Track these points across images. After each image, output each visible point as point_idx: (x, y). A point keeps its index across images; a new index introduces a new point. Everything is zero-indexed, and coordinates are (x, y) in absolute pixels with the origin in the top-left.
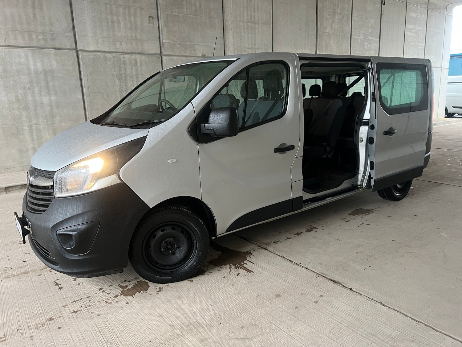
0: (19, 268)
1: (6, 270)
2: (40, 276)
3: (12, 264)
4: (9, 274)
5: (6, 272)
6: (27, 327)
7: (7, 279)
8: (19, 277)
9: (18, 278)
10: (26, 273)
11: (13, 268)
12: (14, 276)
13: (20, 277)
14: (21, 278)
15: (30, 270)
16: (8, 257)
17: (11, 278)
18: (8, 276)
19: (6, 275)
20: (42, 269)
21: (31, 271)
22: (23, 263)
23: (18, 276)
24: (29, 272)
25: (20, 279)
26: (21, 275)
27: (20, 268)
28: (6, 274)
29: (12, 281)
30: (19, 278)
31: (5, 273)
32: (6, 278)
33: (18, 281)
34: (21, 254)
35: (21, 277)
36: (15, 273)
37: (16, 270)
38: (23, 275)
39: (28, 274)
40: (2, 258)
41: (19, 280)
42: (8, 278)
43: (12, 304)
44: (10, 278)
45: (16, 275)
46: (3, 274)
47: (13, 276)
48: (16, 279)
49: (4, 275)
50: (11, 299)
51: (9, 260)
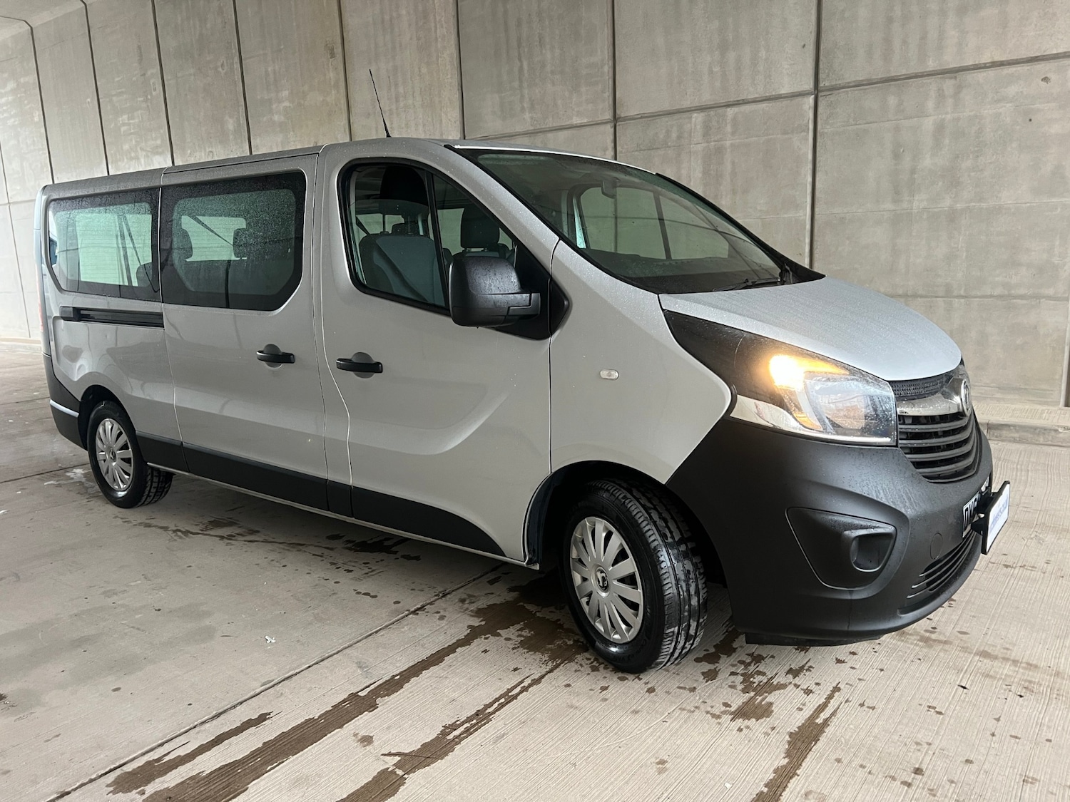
0: (991, 677)
1: (1024, 690)
2: (964, 630)
3: (999, 701)
4: (1023, 674)
5: (1027, 684)
6: (1046, 574)
7: (1034, 662)
8: (1006, 654)
9: (1009, 652)
10: (984, 654)
11: (1004, 686)
12: (1015, 662)
13: (1005, 651)
14: (1004, 649)
15: (972, 655)
16: (993, 735)
17: (1024, 661)
18: (1030, 669)
19: (1031, 675)
20: (945, 642)
21: (970, 653)
22: (971, 685)
23: (1007, 656)
24: (976, 654)
25: (1008, 646)
26: (1000, 655)
27: (988, 676)
28: (1029, 678)
29: (1028, 652)
30: (1007, 649)
31: (1030, 682)
32: (1036, 667)
33: (1015, 645)
35: (1002, 650)
36: (1007, 669)
37: (1002, 674)
38: (996, 653)
39: (982, 649)
40: (1013, 740)
41: (1011, 648)
42: (1031, 665)
44: (1027, 663)
45: (1010, 662)
46: (1037, 680)
47: (1018, 661)
48: (1017, 653)
49: (1035, 676)
51: (998, 720)
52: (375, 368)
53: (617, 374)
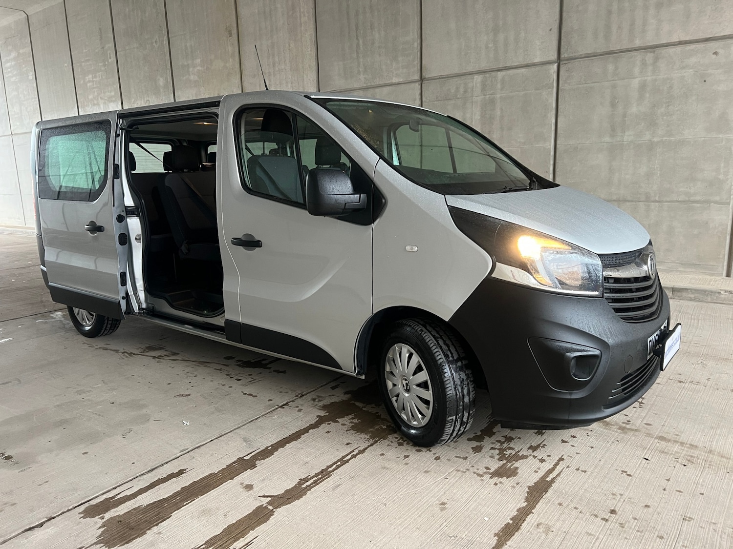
0: (665, 453)
1: (687, 462)
2: (649, 423)
3: (669, 468)
4: (687, 451)
5: (689, 458)
7: (695, 444)
8: (676, 438)
9: (679, 437)
10: (662, 438)
11: (674, 459)
12: (682, 444)
13: (676, 436)
16: (664, 490)
17: (688, 443)
18: (692, 448)
19: (692, 452)
20: (636, 430)
21: (652, 437)
22: (652, 458)
23: (677, 440)
24: (656, 438)
25: (678, 433)
26: (672, 439)
27: (663, 452)
28: (691, 454)
29: (691, 437)
30: (677, 435)
31: (692, 456)
32: (696, 447)
33: (682, 432)
34: (637, 481)
35: (674, 436)
36: (676, 448)
37: (673, 451)
38: (669, 438)
39: (661, 434)
40: (678, 493)
41: (680, 434)
42: (693, 445)
44: (690, 444)
45: (679, 444)
46: (696, 455)
47: (684, 443)
48: (683, 438)
49: (696, 453)
51: (668, 480)
52: (257, 244)
53: (417, 248)
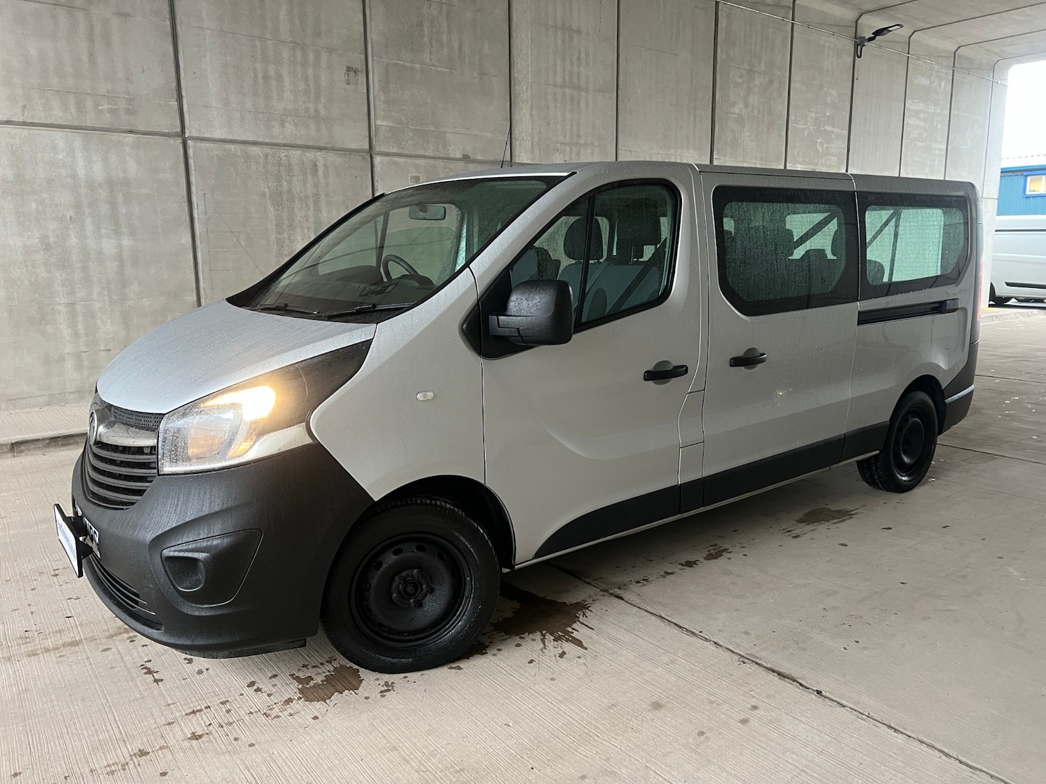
0: (56, 632)
1: (27, 636)
2: (108, 653)
3: (39, 621)
4: (35, 645)
5: (28, 640)
6: (88, 770)
7: (32, 658)
8: (59, 653)
9: (58, 655)
10: (75, 644)
11: (42, 631)
12: (47, 650)
13: (61, 654)
14: (63, 656)
15: (83, 638)
16: (29, 605)
17: (41, 655)
18: (32, 651)
19: (30, 648)
20: (112, 636)
21: (86, 639)
22: (65, 621)
23: (56, 651)
24: (81, 641)
25: (62, 659)
26: (62, 648)
27: (60, 631)
28: (29, 645)
29: (43, 663)
30: (60, 657)
31: (26, 643)
32: (29, 656)
33: (58, 662)
34: (59, 599)
35: (64, 653)
36: (49, 643)
37: (51, 638)
38: (67, 648)
39: (80, 646)
40: (16, 608)
41: (59, 659)
42: (34, 655)
43: (48, 716)
44: (38, 654)
45: (51, 648)
46: (22, 647)
47: (45, 652)
48: (52, 657)
49: (24, 649)
50: (46, 706)
51: (32, 613)
